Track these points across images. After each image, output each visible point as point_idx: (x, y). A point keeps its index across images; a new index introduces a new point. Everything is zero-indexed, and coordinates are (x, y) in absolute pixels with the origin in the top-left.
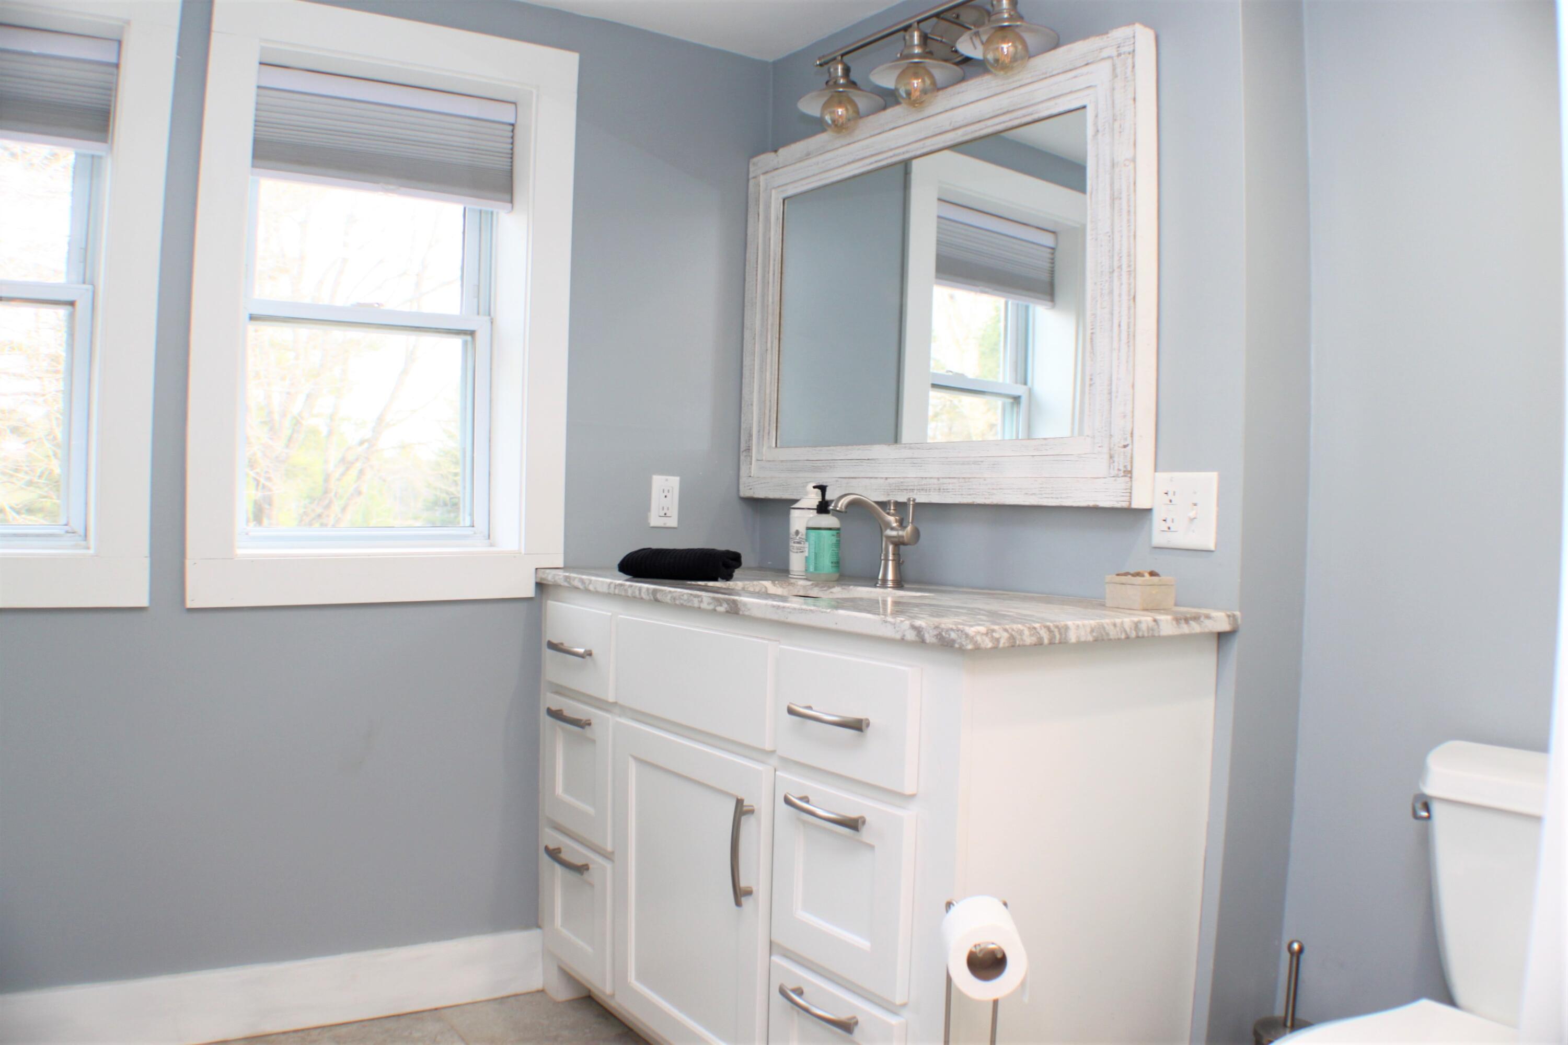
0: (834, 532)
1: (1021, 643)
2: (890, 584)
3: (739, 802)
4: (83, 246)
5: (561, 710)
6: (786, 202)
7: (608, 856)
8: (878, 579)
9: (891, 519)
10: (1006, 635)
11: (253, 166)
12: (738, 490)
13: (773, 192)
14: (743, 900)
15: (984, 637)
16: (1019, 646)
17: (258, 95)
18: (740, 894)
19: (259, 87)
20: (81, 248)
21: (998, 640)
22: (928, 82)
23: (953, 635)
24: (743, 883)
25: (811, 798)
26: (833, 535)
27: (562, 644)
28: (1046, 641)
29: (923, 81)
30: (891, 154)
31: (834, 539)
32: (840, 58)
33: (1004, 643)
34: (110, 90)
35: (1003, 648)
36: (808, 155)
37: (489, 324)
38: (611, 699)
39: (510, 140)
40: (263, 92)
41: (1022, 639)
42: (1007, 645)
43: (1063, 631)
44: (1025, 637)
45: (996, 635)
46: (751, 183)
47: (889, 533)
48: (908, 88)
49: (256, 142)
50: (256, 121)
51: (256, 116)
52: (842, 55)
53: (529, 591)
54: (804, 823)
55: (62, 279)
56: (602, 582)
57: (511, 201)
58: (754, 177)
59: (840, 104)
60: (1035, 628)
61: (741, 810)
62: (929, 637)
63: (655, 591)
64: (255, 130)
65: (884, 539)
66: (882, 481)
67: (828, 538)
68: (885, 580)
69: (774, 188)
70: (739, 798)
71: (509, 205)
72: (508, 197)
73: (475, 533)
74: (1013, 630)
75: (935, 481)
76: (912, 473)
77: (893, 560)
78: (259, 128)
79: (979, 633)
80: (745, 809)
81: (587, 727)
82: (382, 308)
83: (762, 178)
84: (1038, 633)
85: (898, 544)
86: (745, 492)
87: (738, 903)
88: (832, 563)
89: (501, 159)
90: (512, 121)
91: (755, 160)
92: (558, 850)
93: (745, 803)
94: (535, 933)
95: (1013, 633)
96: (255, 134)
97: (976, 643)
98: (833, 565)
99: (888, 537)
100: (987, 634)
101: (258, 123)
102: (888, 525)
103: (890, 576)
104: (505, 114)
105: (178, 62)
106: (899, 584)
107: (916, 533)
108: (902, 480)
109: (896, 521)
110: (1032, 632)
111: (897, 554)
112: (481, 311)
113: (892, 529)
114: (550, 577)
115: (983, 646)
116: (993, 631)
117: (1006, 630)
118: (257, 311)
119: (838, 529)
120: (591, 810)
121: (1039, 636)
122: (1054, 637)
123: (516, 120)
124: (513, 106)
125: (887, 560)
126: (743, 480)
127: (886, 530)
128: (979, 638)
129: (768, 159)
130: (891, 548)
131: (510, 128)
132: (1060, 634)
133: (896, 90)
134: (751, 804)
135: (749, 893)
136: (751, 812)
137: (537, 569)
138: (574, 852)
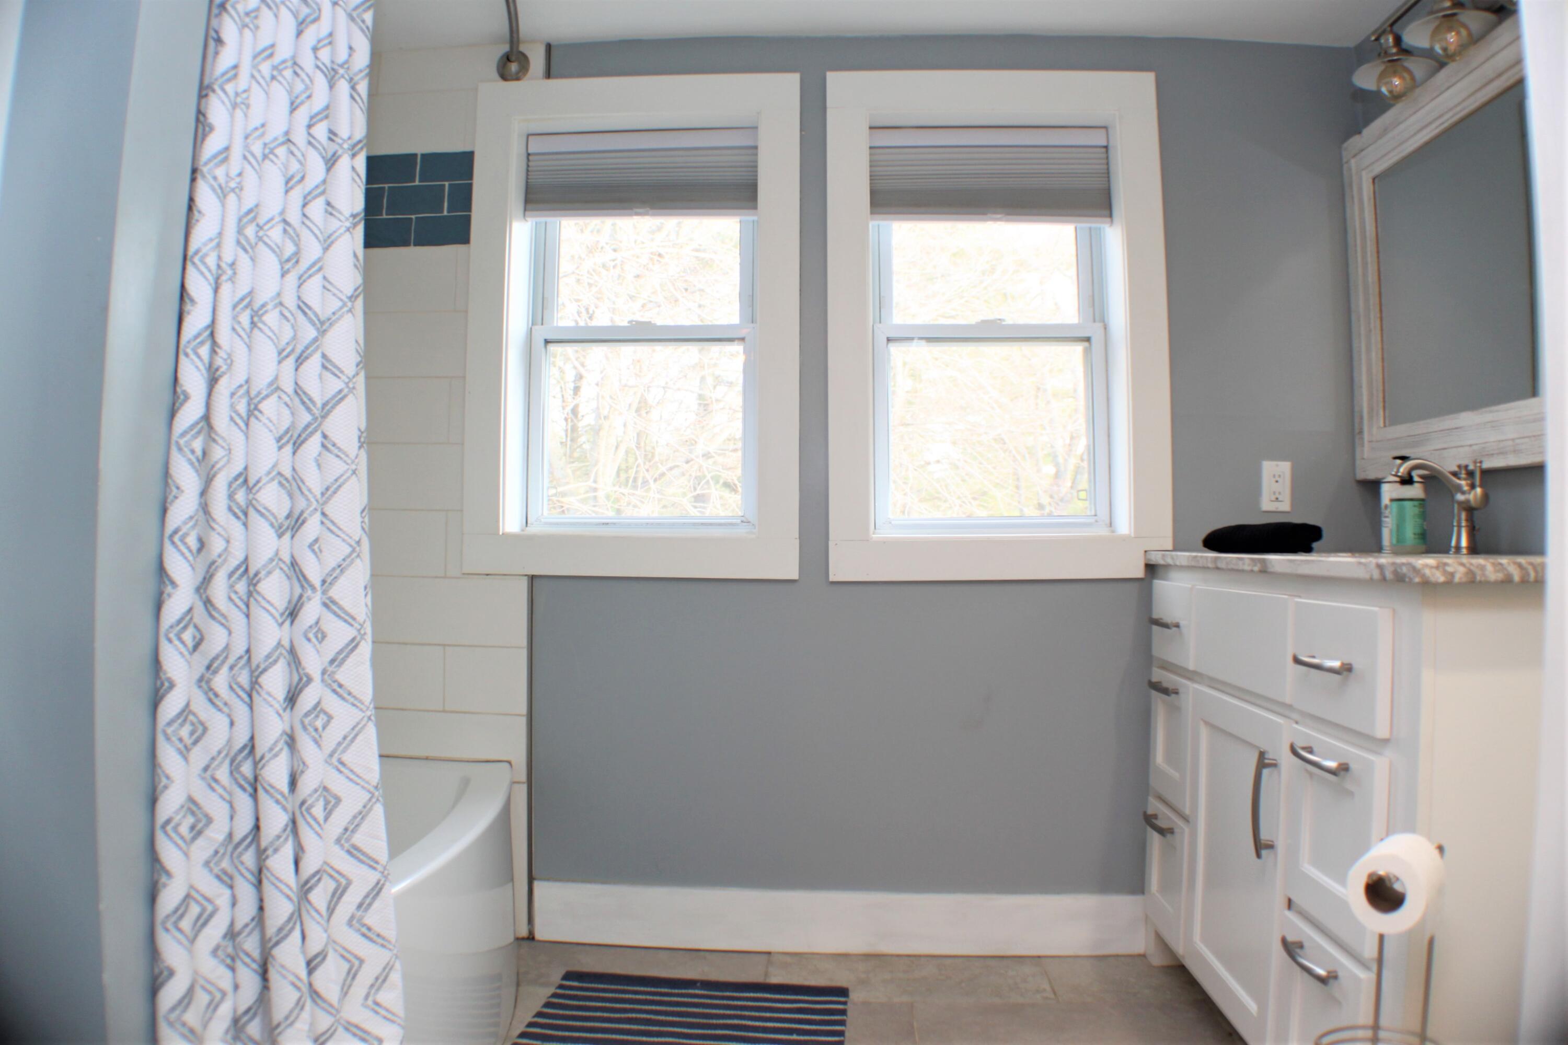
0: (1416, 503)
1: (1483, 579)
2: (1464, 551)
3: (1262, 755)
4: (751, 294)
5: (1160, 682)
6: (1376, 181)
7: (1186, 819)
8: (1450, 546)
9: (1463, 483)
10: (1462, 570)
11: (872, 213)
12: (1354, 474)
13: (1364, 173)
14: (1264, 853)
15: (1434, 571)
16: (1480, 582)
17: (871, 155)
18: (1260, 846)
19: (871, 148)
20: (749, 296)
21: (1452, 575)
22: (1464, 32)
23: (1405, 570)
24: (1264, 836)
25: (1315, 749)
26: (1415, 506)
27: (1161, 619)
28: (1517, 578)
29: (1458, 33)
30: (1451, 114)
31: (1417, 510)
32: (1389, 29)
33: (1460, 578)
34: (753, 168)
35: (1460, 584)
36: (1385, 131)
37: (1102, 330)
38: (1191, 667)
39: (1104, 161)
40: (874, 151)
41: (1484, 575)
42: (1464, 580)
43: (1539, 569)
44: (1487, 573)
45: (1449, 569)
46: (1345, 167)
47: (1460, 497)
48: (1444, 44)
49: (873, 193)
50: (871, 176)
51: (871, 172)
52: (1392, 25)
53: (1139, 573)
54: (1311, 775)
55: (735, 319)
56: (1184, 556)
57: (1111, 216)
58: (1347, 162)
59: (1395, 73)
60: (1501, 564)
61: (1263, 763)
62: (1389, 575)
63: (1216, 558)
64: (871, 184)
65: (1456, 506)
66: (1467, 449)
67: (1411, 510)
68: (1458, 548)
69: (1363, 170)
70: (1262, 750)
71: (1108, 220)
72: (1107, 212)
73: (1096, 521)
74: (1471, 564)
75: (1510, 443)
76: (1492, 437)
77: (1467, 526)
78: (873, 182)
79: (1427, 566)
80: (1266, 761)
81: (1173, 696)
82: (1004, 323)
83: (1353, 161)
84: (1506, 569)
85: (1470, 510)
86: (1361, 476)
87: (1259, 856)
88: (1415, 534)
89: (1099, 179)
90: (1105, 144)
91: (1345, 145)
92: (1155, 816)
93: (1266, 756)
94: (1138, 898)
95: (1472, 568)
96: (871, 187)
97: (1423, 576)
98: (1417, 536)
99: (1460, 503)
100: (1437, 568)
101: (872, 178)
102: (1459, 489)
103: (1464, 543)
104: (1098, 139)
105: (802, 137)
106: (1474, 550)
107: (1486, 497)
108: (1483, 446)
109: (1467, 485)
110: (1497, 568)
111: (1470, 519)
112: (1097, 318)
113: (1463, 493)
114: (1156, 558)
115: (1433, 579)
116: (1446, 564)
117: (1463, 565)
118: (892, 335)
119: (1422, 500)
120: (1176, 775)
121: (1506, 572)
122: (1528, 575)
123: (1108, 141)
124: (1103, 131)
125: (1459, 527)
126: (1358, 462)
127: (1456, 493)
128: (1427, 572)
129: (1355, 142)
130: (1463, 515)
131: (1104, 150)
132: (1536, 571)
133: (1432, 49)
134: (1275, 758)
135: (1270, 847)
136: (1274, 765)
137: (1146, 551)
138: (1166, 817)
